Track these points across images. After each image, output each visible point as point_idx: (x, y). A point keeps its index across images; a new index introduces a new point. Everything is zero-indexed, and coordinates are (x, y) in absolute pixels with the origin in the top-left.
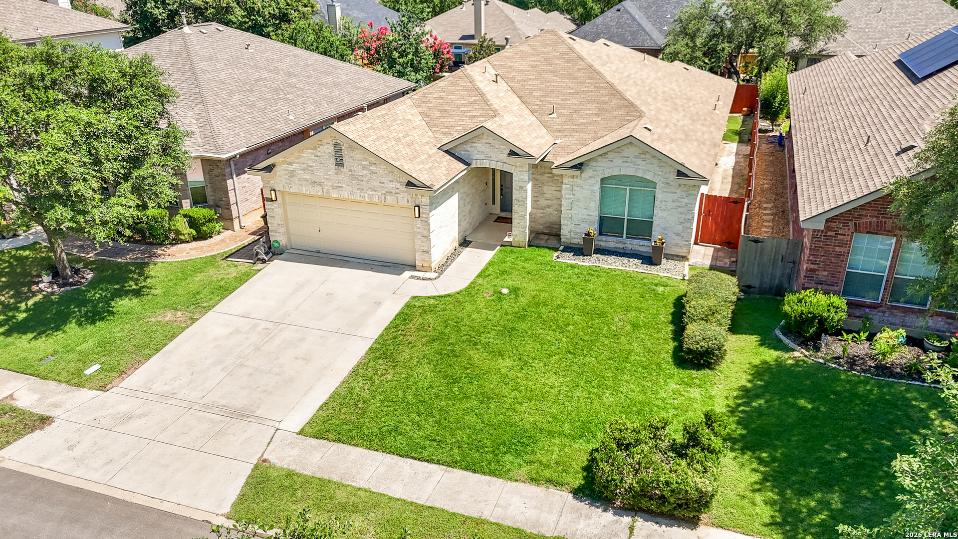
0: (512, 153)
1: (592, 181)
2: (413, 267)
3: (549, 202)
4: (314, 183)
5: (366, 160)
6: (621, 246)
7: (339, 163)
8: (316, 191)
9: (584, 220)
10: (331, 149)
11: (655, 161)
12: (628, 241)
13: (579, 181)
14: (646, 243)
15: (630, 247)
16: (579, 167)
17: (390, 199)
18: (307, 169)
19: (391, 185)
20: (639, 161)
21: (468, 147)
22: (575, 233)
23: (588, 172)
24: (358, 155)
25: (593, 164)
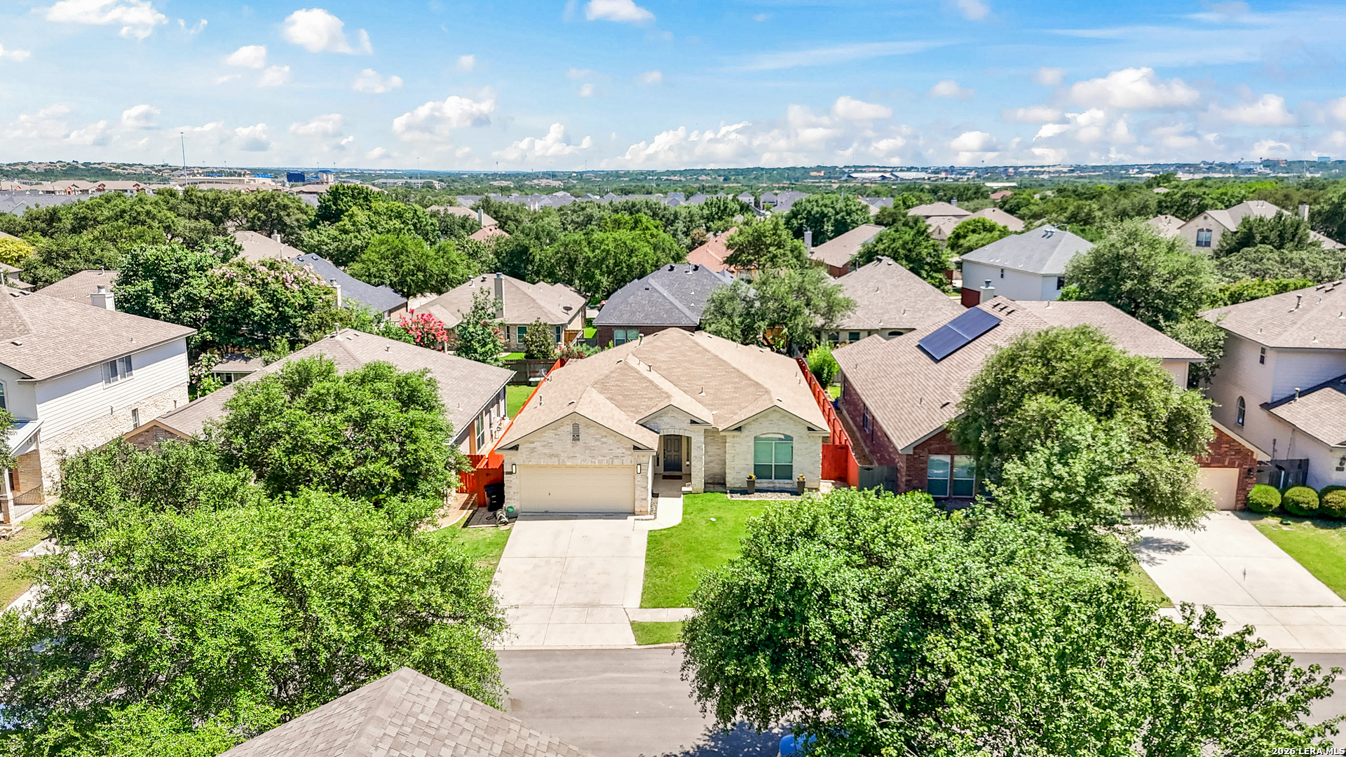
0: (693, 422)
1: (748, 439)
2: (633, 513)
3: (712, 458)
4: (551, 456)
5: (598, 434)
6: (771, 485)
7: (576, 437)
8: (555, 461)
9: (743, 469)
10: (570, 428)
11: (791, 422)
12: (777, 481)
13: (737, 440)
14: (789, 481)
15: (778, 485)
16: (739, 429)
17: (616, 462)
18: (548, 445)
19: (618, 451)
20: (781, 423)
21: (657, 421)
22: (738, 479)
23: (745, 433)
24: (592, 431)
25: (748, 426)
